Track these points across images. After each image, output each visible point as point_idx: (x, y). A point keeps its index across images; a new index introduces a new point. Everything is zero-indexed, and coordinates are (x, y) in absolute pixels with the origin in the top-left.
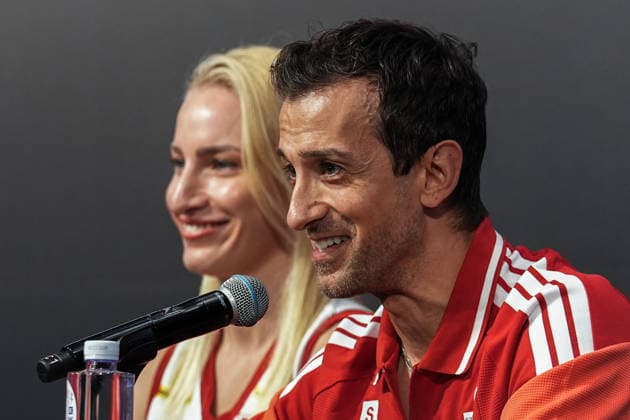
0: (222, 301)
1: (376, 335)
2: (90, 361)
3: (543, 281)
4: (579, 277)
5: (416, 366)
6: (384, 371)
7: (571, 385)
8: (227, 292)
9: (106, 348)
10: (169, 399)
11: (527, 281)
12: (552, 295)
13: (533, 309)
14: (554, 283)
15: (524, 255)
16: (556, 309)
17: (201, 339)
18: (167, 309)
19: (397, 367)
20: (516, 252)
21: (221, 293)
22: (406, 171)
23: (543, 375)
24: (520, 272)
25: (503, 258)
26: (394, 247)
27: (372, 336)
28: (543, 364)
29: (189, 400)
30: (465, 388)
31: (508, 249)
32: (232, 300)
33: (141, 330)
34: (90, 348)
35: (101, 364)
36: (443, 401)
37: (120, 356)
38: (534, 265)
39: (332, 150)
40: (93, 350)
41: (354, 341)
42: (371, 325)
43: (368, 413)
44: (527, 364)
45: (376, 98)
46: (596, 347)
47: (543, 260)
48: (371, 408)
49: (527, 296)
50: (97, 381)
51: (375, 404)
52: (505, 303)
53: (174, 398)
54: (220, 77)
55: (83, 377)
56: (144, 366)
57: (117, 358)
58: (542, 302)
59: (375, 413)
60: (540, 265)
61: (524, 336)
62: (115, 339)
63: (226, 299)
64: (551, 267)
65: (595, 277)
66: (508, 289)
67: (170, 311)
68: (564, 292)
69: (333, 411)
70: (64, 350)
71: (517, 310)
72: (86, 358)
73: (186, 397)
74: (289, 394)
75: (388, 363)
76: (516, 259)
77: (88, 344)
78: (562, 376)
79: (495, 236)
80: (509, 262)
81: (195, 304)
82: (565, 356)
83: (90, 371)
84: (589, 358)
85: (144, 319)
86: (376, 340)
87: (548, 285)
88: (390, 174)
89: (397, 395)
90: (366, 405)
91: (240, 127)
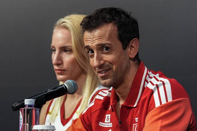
0: (65, 88)
1: (110, 96)
2: (26, 105)
3: (158, 80)
4: (168, 79)
5: (122, 105)
6: (113, 106)
7: (165, 110)
8: (66, 85)
9: (31, 101)
10: (52, 115)
11: (153, 80)
12: (160, 85)
13: (155, 89)
14: (161, 81)
15: (153, 73)
16: (161, 88)
17: (60, 98)
18: (49, 90)
19: (116, 105)
20: (151, 72)
21: (64, 85)
22: (126, 48)
23: (157, 107)
24: (151, 78)
25: (147, 74)
26: (123, 70)
27: (109, 96)
28: (157, 104)
29: (57, 115)
30: (135, 111)
31: (149, 71)
32: (67, 87)
33: (41, 96)
34: (26, 101)
35: (29, 106)
36: (129, 115)
37: (35, 104)
38: (155, 76)
39: (107, 43)
40: (27, 102)
41: (103, 98)
42: (108, 93)
43: (107, 118)
44: (153, 104)
45: (116, 28)
46: (173, 100)
47: (158, 74)
48: (108, 117)
49: (153, 85)
50: (28, 111)
51: (109, 115)
52: (147, 87)
53: (53, 114)
54: (64, 26)
55: (24, 110)
56: (42, 106)
57: (34, 104)
58: (157, 86)
59: (109, 118)
60: (157, 76)
61: (152, 96)
62: (34, 99)
63: (65, 87)
64: (160, 76)
65: (172, 79)
66: (148, 83)
67: (50, 90)
68: (164, 84)
69: (97, 118)
70: (19, 102)
71: (150, 89)
72: (25, 104)
73: (56, 114)
74: (85, 113)
75: (114, 104)
76: (150, 74)
77: (26, 100)
78: (163, 108)
79: (145, 68)
80: (149, 75)
81: (57, 88)
82: (164, 102)
83: (26, 108)
84: (171, 103)
85: (42, 93)
86: (110, 97)
87: (159, 82)
88: (122, 49)
89: (116, 113)
90: (107, 116)
91: (71, 40)
